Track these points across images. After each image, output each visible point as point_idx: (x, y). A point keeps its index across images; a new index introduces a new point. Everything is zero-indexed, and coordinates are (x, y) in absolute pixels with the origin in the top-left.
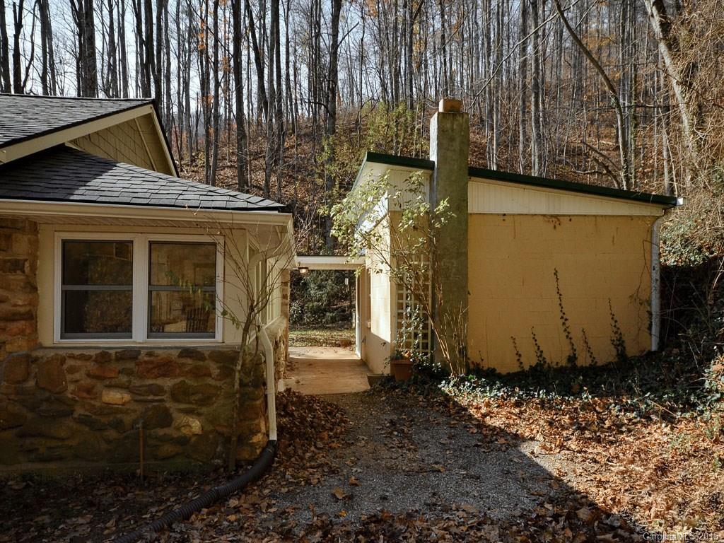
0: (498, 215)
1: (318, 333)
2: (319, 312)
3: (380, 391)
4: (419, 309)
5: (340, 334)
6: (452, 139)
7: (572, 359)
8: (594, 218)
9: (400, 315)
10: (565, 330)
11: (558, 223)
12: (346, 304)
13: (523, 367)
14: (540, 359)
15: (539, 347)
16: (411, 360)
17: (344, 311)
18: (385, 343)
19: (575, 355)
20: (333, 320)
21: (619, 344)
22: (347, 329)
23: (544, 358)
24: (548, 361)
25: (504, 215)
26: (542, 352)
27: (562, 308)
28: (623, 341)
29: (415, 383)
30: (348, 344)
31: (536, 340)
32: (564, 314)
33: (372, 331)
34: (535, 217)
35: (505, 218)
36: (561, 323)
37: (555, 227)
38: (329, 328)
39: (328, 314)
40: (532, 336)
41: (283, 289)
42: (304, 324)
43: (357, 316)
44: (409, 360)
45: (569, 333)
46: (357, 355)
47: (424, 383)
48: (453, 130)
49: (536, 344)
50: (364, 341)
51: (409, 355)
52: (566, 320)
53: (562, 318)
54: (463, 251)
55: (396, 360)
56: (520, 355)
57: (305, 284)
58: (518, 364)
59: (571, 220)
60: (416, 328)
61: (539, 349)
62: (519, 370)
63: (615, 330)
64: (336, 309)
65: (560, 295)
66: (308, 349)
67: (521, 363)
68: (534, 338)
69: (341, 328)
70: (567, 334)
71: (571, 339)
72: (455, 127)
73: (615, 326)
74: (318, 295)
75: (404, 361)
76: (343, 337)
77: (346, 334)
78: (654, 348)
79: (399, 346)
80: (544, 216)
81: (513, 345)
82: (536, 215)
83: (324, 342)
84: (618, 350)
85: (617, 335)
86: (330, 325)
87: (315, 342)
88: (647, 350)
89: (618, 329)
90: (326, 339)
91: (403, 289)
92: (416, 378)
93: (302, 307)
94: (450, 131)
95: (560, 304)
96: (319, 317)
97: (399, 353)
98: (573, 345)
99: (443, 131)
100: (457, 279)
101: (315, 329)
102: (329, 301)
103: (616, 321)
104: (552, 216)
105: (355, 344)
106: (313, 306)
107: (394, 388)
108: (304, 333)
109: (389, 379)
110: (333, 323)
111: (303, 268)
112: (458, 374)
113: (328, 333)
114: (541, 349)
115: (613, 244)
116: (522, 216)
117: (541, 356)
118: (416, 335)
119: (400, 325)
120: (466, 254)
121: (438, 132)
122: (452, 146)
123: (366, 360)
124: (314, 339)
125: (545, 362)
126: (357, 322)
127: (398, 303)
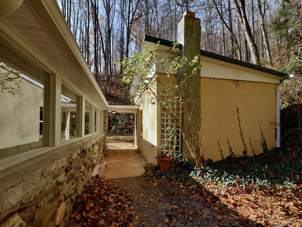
0: (211, 78)
1: (121, 137)
2: (122, 129)
3: (152, 177)
4: (174, 128)
5: (129, 137)
6: (192, 32)
7: (245, 152)
8: (253, 83)
9: (163, 131)
10: (242, 138)
11: (238, 84)
12: (131, 127)
13: (223, 158)
14: (231, 153)
15: (230, 147)
16: (171, 158)
17: (130, 129)
18: (152, 146)
19: (246, 150)
20: (127, 132)
21: (264, 144)
22: (131, 135)
23: (233, 153)
24: (235, 154)
25: (214, 79)
26: (232, 149)
27: (240, 127)
28: (266, 143)
29: (175, 172)
30: (132, 141)
31: (229, 143)
32: (241, 130)
33: (143, 138)
34: (228, 81)
35: (214, 80)
36: (240, 135)
37: (237, 86)
38: (125, 135)
39: (125, 130)
40: (227, 141)
41: (104, 120)
42: (117, 133)
43: (136, 131)
44: (170, 158)
45: (243, 139)
46: (136, 147)
47: (180, 173)
48: (192, 26)
49: (229, 145)
50: (139, 142)
51: (170, 155)
52: (242, 133)
53: (240, 132)
54: (198, 95)
55: (161, 157)
56: (222, 151)
57: (117, 120)
58: (221, 156)
59: (243, 83)
60: (173, 138)
61: (230, 148)
62: (221, 159)
63: (262, 138)
64: (127, 128)
65: (240, 120)
66: (116, 144)
67: (223, 155)
68: (228, 142)
69: (129, 135)
70: (242, 140)
71: (244, 142)
72: (194, 25)
73: (262, 136)
74: (122, 124)
75: (166, 159)
76: (130, 139)
77: (130, 137)
78: (278, 146)
79: (163, 149)
80: (232, 80)
81: (219, 146)
82: (228, 79)
83: (123, 141)
84: (264, 147)
85: (263, 140)
86: (125, 134)
87: (119, 141)
88: (275, 147)
89: (264, 137)
90: (124, 139)
91: (164, 116)
92: (175, 170)
93: (116, 128)
94: (191, 27)
95: (240, 125)
96: (122, 131)
97: (162, 153)
98: (245, 145)
99: (188, 26)
100: (195, 110)
101: (120, 135)
102: (125, 126)
103: (263, 133)
104: (235, 80)
105: (134, 141)
106: (120, 127)
107: (161, 175)
108: (116, 137)
109: (157, 168)
110: (126, 133)
111: (113, 111)
112: (201, 167)
113: (125, 137)
114: (232, 148)
115: (261, 96)
116: (222, 80)
117: (231, 151)
118: (172, 143)
119: (163, 137)
120: (200, 96)
121: (185, 27)
122: (192, 35)
123: (140, 150)
124: (119, 139)
125: (233, 154)
126: (136, 133)
127: (162, 124)
